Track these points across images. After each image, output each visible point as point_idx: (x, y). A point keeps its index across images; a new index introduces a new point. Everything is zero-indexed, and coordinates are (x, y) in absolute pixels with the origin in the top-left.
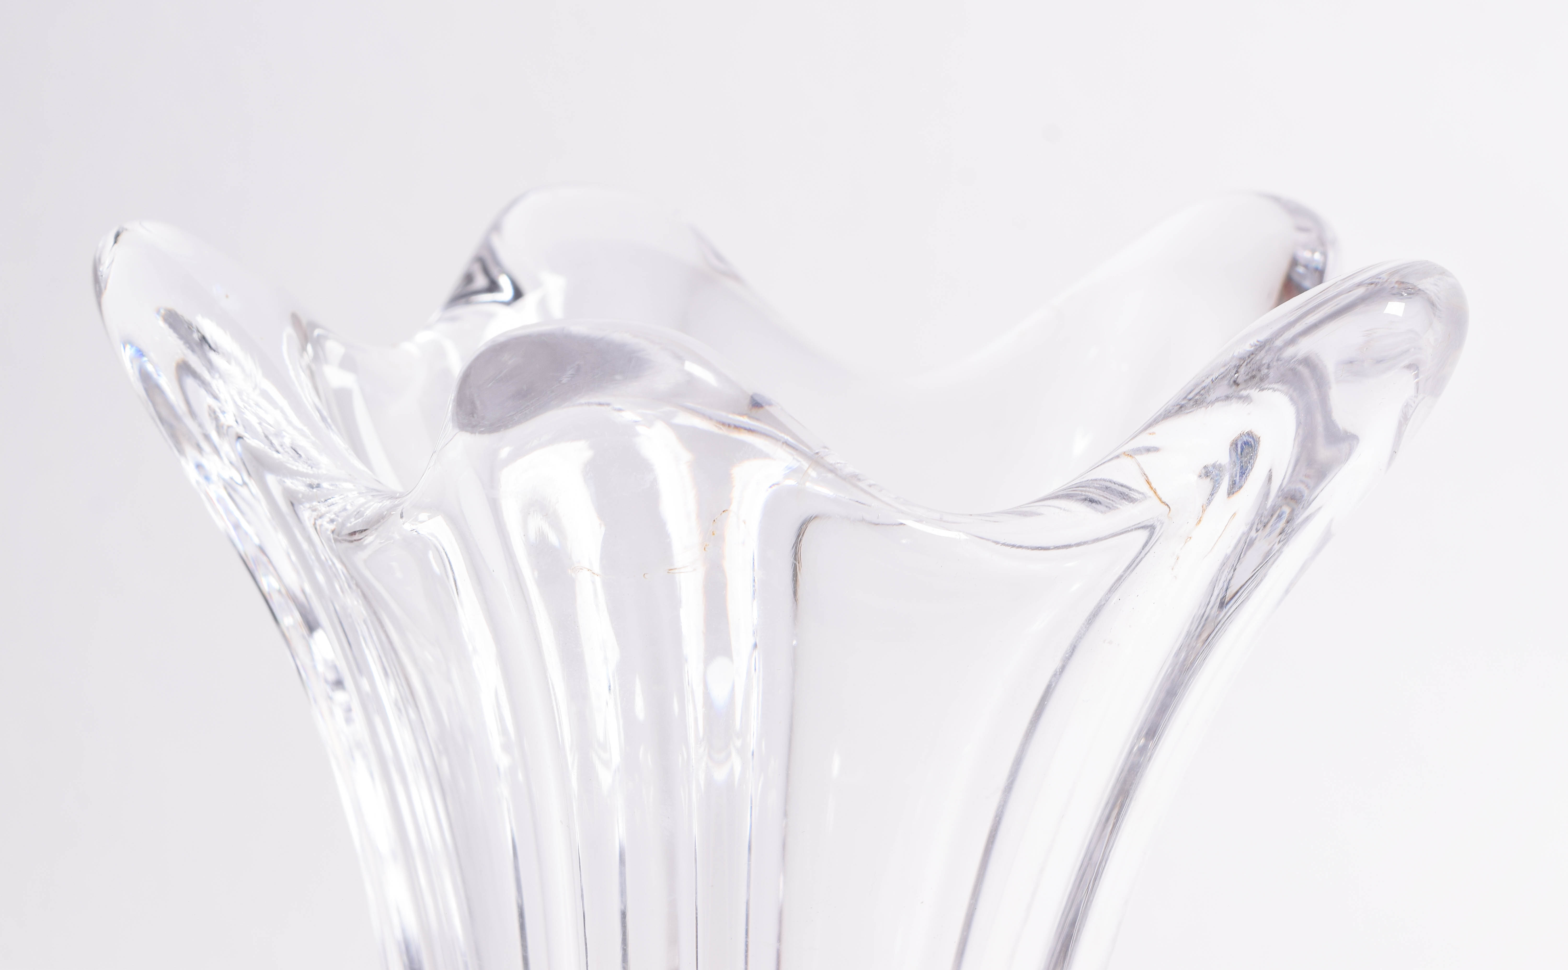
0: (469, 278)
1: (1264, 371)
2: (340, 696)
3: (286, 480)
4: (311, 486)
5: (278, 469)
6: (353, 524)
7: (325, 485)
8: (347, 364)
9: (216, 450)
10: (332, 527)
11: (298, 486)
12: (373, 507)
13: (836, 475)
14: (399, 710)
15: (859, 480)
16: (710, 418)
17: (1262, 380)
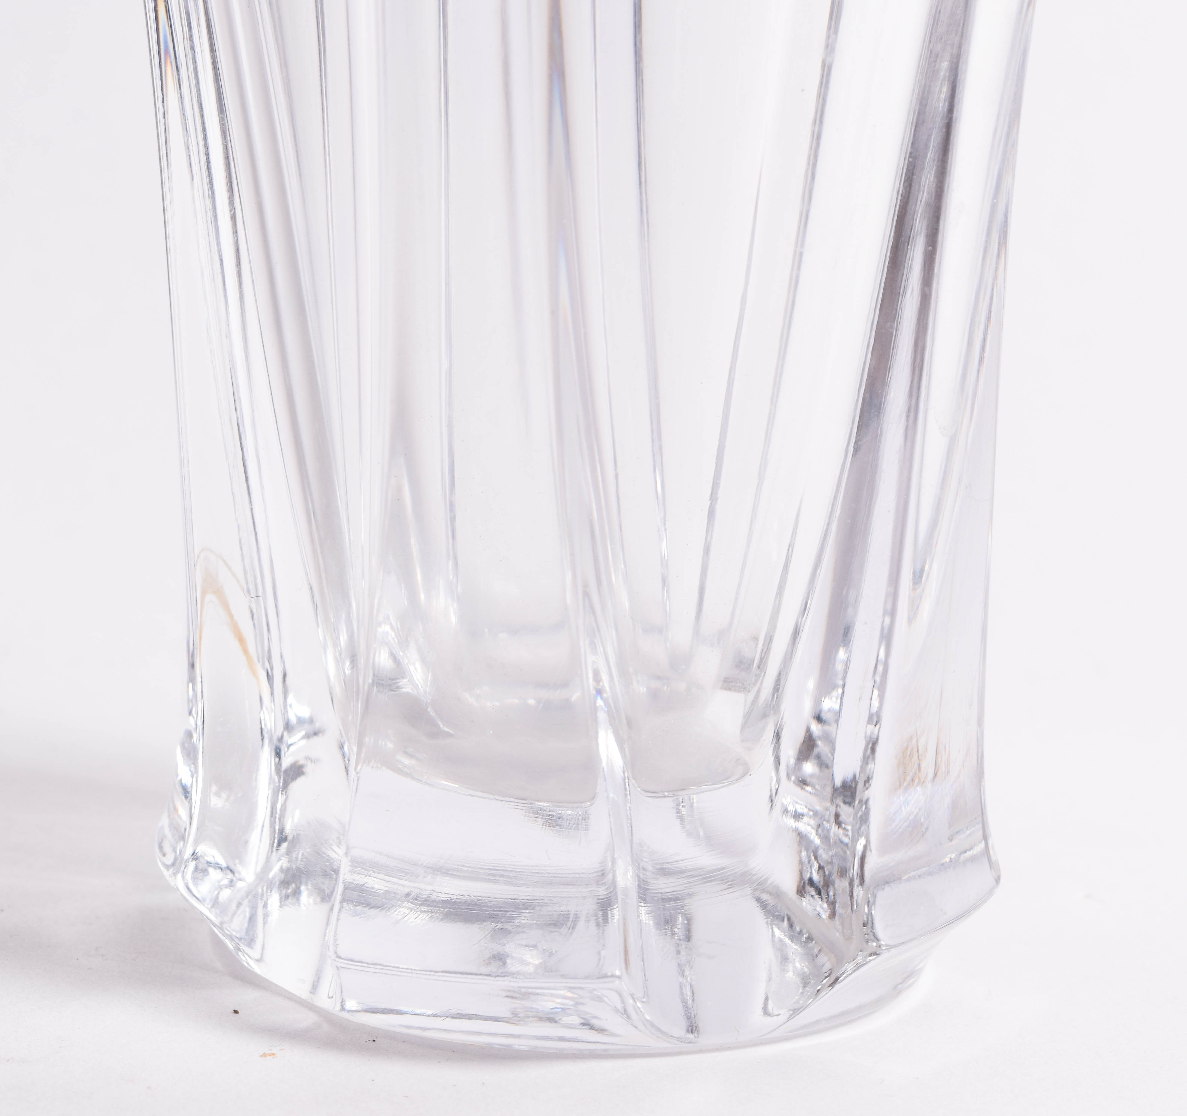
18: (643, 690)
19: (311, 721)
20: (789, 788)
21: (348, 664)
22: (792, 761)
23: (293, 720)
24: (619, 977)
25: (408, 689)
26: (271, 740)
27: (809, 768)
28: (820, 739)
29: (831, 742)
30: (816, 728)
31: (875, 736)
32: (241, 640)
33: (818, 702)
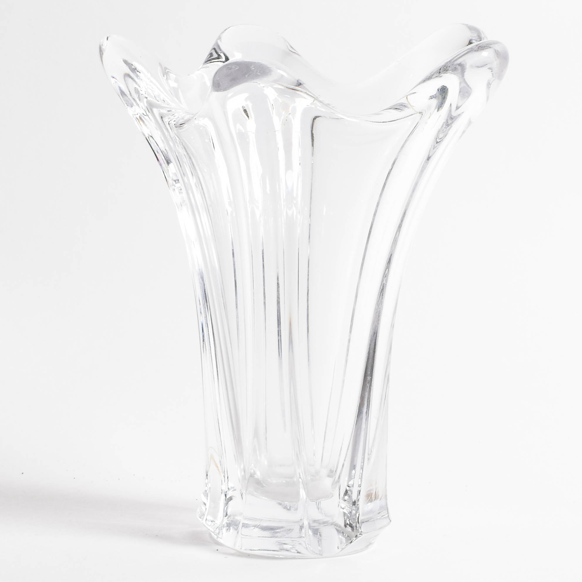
0: (211, 54)
1: (448, 68)
2: (178, 185)
3: (160, 110)
4: (169, 111)
5: (158, 107)
6: (181, 122)
7: (173, 110)
8: (176, 81)
9: (138, 105)
10: (175, 123)
11: (164, 111)
12: (187, 117)
13: (323, 104)
14: (197, 186)
15: (330, 105)
16: (283, 86)
17: (447, 71)
18: (310, 478)
19: (233, 488)
20: (342, 501)
21: (243, 472)
22: (343, 496)
23: (230, 487)
24: (304, 537)
25: (256, 477)
26: (224, 493)
27: (346, 498)
28: (349, 490)
29: (351, 491)
30: (348, 488)
31: (360, 490)
32: (217, 467)
33: (348, 483)
